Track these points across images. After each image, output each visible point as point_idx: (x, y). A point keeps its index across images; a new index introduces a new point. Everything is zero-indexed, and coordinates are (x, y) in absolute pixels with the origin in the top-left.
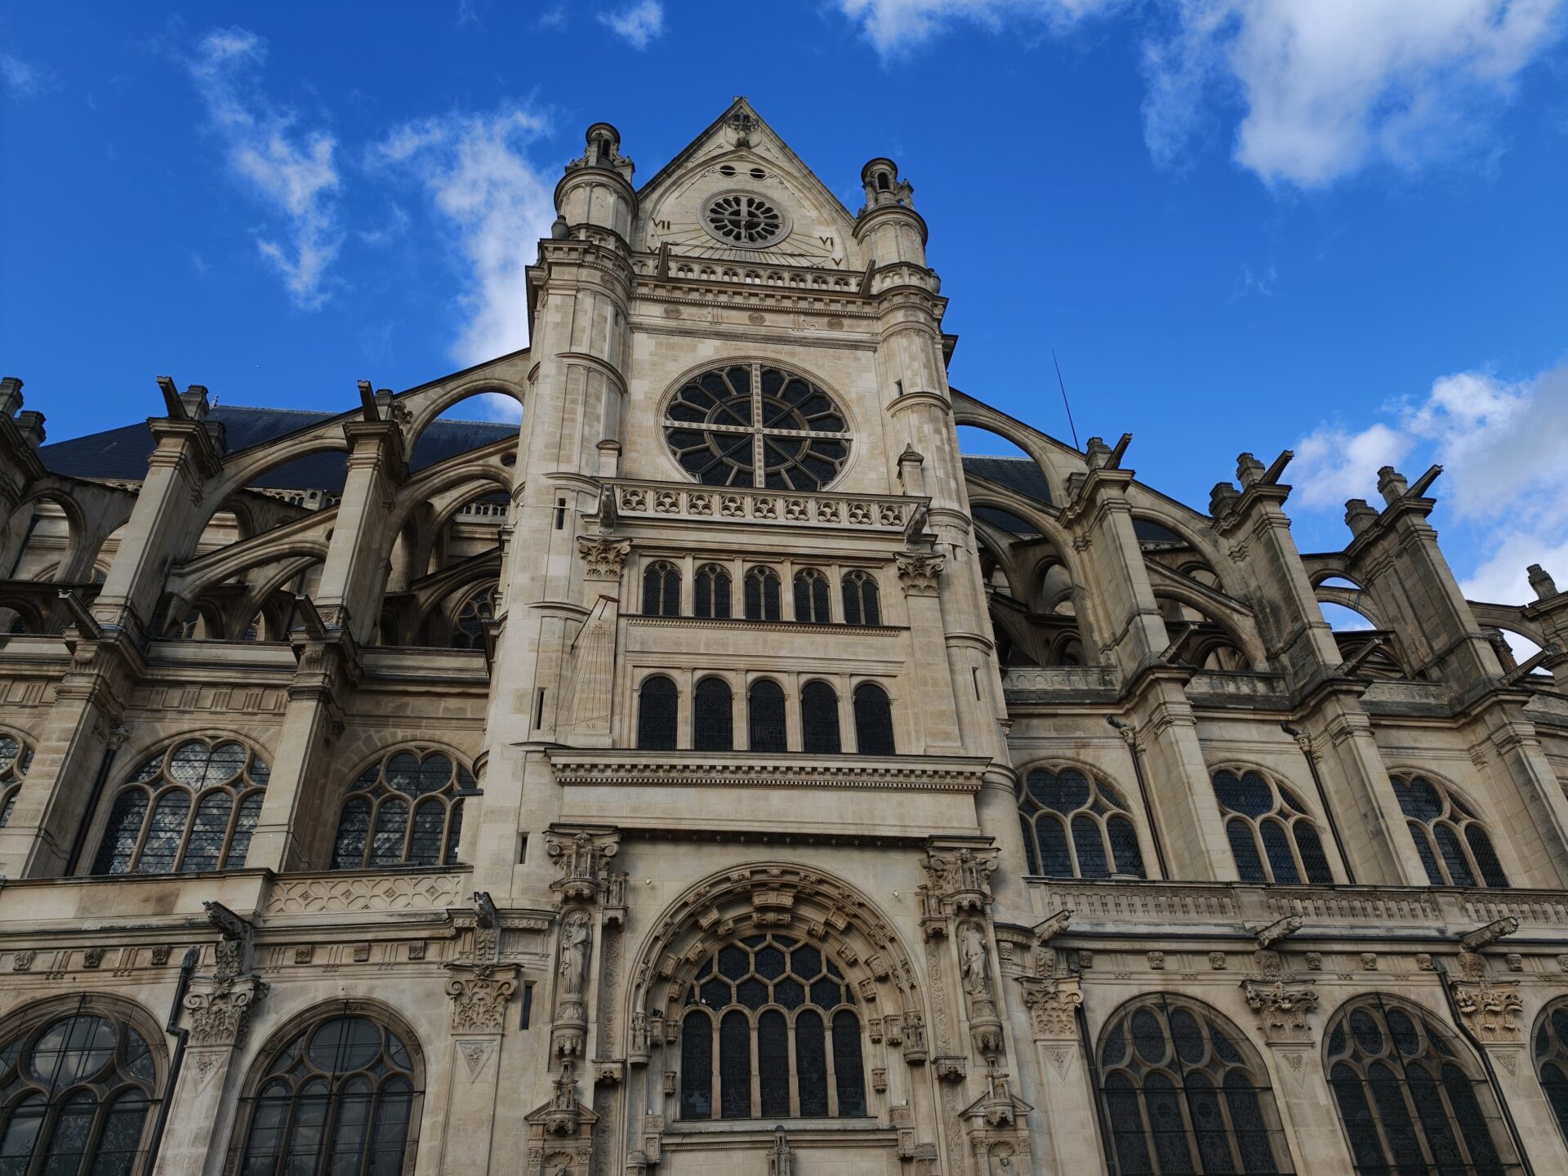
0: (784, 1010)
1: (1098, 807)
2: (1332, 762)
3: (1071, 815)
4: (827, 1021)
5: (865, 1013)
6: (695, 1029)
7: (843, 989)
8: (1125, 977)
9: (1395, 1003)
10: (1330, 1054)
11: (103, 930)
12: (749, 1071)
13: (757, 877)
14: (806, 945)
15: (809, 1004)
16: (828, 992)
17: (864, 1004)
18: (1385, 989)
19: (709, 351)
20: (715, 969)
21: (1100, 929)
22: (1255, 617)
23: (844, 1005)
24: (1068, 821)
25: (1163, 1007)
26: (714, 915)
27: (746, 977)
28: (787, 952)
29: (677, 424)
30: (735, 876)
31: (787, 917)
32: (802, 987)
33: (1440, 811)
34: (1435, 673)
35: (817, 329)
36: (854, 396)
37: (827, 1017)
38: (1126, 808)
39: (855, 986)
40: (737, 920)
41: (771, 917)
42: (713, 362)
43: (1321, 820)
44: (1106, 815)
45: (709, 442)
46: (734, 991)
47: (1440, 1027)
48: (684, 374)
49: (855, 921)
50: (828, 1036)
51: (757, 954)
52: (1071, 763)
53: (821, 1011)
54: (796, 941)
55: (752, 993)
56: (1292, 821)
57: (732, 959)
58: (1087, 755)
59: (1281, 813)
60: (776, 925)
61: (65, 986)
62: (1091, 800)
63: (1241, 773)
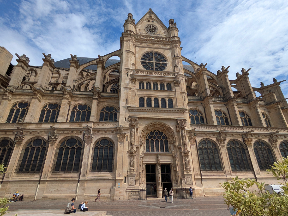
0: (158, 139)
1: (199, 115)
2: (231, 109)
3: (195, 116)
4: (164, 141)
5: (169, 140)
6: (147, 141)
8: (201, 136)
9: (236, 140)
10: (227, 146)
11: (73, 128)
12: (154, 146)
13: (155, 123)
15: (161, 139)
16: (164, 137)
18: (235, 138)
19: (147, 50)
20: (150, 134)
21: (199, 131)
22: (222, 89)
23: (166, 139)
24: (195, 117)
25: (206, 140)
26: (150, 128)
27: (154, 135)
28: (159, 132)
29: (142, 61)
30: (152, 123)
31: (159, 128)
32: (161, 137)
33: (244, 116)
34: (246, 97)
35: (162, 46)
36: (168, 57)
37: (164, 140)
38: (203, 115)
39: (167, 137)
40: (152, 129)
42: (147, 51)
43: (228, 117)
44: (200, 116)
45: (147, 64)
46: (152, 137)
47: (242, 143)
48: (143, 53)
49: (167, 129)
50: (164, 143)
51: (155, 133)
52: (195, 109)
53: (163, 140)
54: (160, 131)
55: (155, 137)
56: (224, 117)
57: (152, 133)
58: (198, 108)
59: (223, 116)
60: (157, 129)
61: (69, 135)
62: (198, 114)
63: (218, 110)
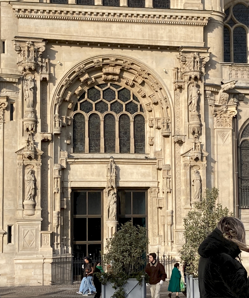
0: (114, 113)
4: (132, 119)
5: (147, 116)
6: (78, 120)
7: (139, 107)
12: (100, 136)
13: (105, 61)
14: (124, 88)
15: (124, 112)
16: (132, 107)
17: (147, 112)
20: (86, 97)
23: (139, 112)
26: (86, 76)
27: (99, 100)
28: (116, 91)
30: (95, 61)
31: (116, 78)
32: (122, 105)
37: (131, 117)
39: (144, 105)
40: (96, 78)
41: (110, 77)
46: (94, 106)
49: (145, 80)
50: (132, 124)
51: (103, 91)
53: (129, 114)
54: (121, 87)
55: (101, 107)
57: (93, 93)
60: (112, 80)
